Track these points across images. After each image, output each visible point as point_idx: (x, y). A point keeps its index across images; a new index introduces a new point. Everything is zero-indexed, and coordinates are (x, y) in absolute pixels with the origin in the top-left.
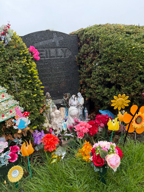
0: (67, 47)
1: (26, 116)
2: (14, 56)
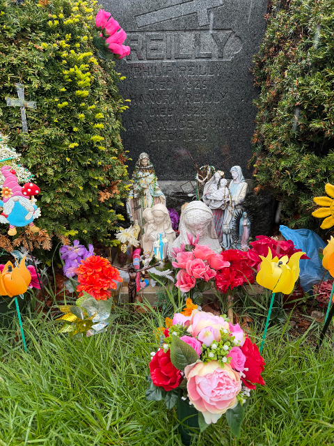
0: (230, 29)
1: (29, 195)
2: (34, 27)
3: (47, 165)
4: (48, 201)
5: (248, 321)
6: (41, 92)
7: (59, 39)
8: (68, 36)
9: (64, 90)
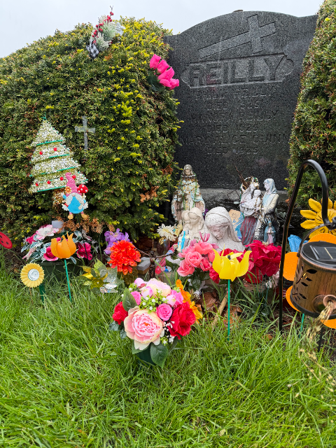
0: (282, 53)
1: (82, 193)
2: (98, 76)
3: (99, 173)
4: (99, 198)
5: (238, 310)
6: (97, 121)
7: (116, 83)
8: (122, 80)
9: (112, 120)
